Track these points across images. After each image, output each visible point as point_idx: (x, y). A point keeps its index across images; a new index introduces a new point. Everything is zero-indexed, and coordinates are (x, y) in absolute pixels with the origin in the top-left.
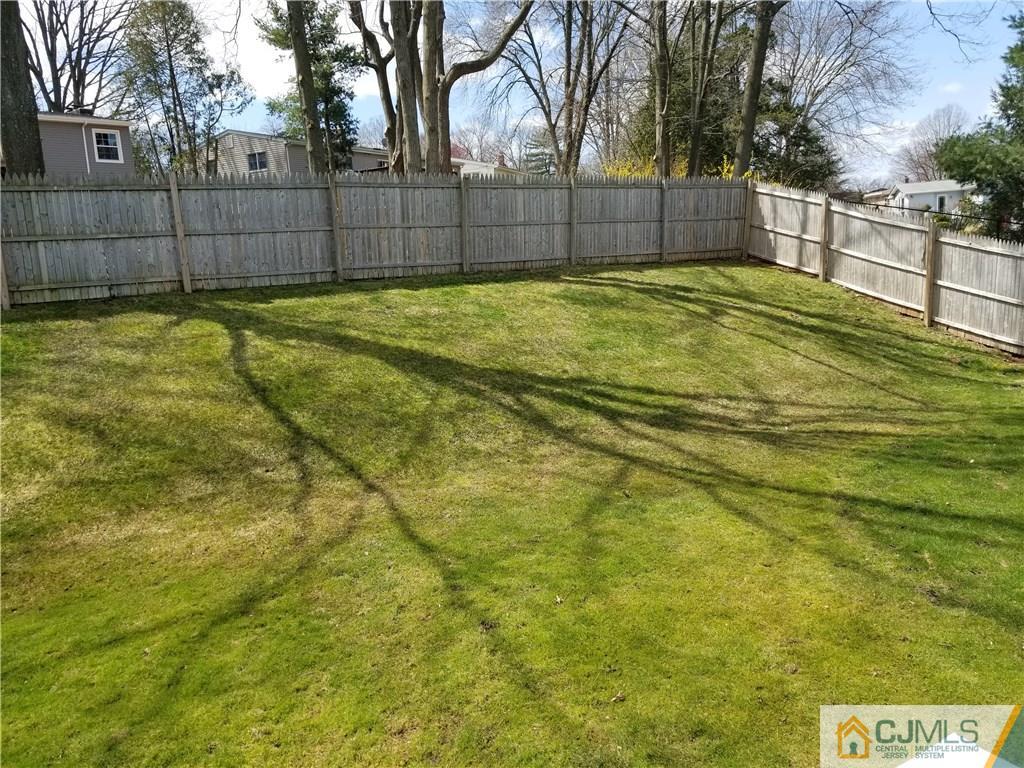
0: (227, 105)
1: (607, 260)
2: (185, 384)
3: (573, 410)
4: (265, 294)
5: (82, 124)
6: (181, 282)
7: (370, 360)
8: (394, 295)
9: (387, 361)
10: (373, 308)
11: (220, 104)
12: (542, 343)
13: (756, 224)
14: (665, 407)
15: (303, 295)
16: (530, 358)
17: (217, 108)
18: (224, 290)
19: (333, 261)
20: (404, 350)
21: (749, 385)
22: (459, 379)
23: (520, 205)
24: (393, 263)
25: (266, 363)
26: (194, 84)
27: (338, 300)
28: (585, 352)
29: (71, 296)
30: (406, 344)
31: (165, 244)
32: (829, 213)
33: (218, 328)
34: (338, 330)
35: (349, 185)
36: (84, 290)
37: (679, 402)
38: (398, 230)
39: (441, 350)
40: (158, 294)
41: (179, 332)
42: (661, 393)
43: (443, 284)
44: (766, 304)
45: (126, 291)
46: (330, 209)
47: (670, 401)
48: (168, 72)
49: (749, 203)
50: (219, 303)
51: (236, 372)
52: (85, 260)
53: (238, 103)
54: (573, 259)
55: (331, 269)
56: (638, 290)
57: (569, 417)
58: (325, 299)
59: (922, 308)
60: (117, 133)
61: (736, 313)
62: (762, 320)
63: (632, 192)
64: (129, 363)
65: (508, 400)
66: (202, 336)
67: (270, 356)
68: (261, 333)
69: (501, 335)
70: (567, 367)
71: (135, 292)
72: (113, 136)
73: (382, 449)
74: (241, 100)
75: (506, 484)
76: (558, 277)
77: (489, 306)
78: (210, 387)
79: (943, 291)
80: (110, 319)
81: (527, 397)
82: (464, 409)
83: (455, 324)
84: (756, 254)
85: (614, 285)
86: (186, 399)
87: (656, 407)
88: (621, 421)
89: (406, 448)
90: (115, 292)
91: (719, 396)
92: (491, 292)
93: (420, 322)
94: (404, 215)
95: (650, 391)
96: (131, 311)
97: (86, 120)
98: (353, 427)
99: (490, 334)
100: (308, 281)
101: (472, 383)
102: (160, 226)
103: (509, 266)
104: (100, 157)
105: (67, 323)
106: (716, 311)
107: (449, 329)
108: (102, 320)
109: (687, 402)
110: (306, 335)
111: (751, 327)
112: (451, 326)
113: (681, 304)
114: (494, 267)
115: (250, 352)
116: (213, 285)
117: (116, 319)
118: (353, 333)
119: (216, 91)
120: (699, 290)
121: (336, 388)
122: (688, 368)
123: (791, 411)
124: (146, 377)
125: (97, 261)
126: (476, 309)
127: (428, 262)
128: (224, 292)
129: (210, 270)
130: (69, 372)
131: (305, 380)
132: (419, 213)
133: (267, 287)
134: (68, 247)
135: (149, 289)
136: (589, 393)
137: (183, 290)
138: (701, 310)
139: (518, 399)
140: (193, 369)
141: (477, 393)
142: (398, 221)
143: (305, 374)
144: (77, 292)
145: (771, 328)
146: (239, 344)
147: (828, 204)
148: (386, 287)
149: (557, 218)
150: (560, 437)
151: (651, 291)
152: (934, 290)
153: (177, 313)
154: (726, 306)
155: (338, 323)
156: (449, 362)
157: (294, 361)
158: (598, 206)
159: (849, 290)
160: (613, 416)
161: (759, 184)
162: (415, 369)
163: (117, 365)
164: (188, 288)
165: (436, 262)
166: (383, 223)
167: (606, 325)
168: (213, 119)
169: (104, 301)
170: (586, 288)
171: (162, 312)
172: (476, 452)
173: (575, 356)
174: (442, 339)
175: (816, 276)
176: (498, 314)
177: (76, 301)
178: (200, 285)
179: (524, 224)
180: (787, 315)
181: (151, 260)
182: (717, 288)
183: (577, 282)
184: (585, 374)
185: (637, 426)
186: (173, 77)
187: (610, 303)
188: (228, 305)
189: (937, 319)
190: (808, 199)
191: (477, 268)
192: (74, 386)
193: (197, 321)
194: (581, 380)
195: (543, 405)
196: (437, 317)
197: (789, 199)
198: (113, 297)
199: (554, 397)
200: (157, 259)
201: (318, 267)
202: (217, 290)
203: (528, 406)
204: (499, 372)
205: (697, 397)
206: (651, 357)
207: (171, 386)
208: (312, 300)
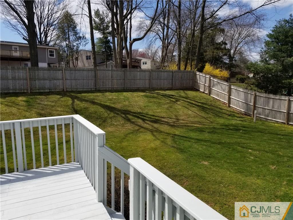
0: (81, 44)
1: (159, 88)
2: (62, 109)
3: (136, 118)
4: (80, 92)
5: (46, 48)
6: (64, 89)
7: (98, 106)
8: (107, 94)
9: (101, 107)
10: (102, 96)
11: (80, 43)
12: (135, 105)
13: (196, 81)
14: (155, 119)
15: (88, 93)
16: (131, 108)
17: (79, 45)
18: (72, 91)
19: (96, 86)
20: (105, 105)
21: (176, 116)
22: (115, 111)
23: (138, 75)
24: (109, 87)
25: (78, 106)
26: (74, 38)
27: (95, 94)
28: (144, 108)
29: (42, 91)
30: (106, 104)
31: (61, 81)
32: (210, 80)
33: (70, 99)
34: (93, 100)
35: (100, 70)
36: (44, 90)
37: (159, 118)
38: (110, 80)
39: (113, 106)
40: (59, 91)
41: (62, 99)
42: (156, 116)
43: (119, 92)
44: (190, 100)
45: (53, 90)
46: (95, 75)
47: (157, 118)
48: (68, 35)
49: (195, 76)
50: (71, 94)
51: (72, 107)
52: (45, 84)
53: (84, 44)
54: (150, 87)
55: (95, 88)
56: (161, 95)
57: (135, 119)
58: (93, 94)
59: (227, 102)
60: (54, 50)
61: (182, 101)
62: (187, 103)
63: (166, 73)
64: (52, 105)
65: (124, 116)
66: (66, 100)
67: (79, 105)
68: (78, 100)
69: (127, 103)
70: (138, 110)
71: (54, 91)
72: (53, 51)
73: (96, 123)
74: (85, 43)
75: (116, 130)
76: (145, 91)
77: (127, 97)
78: (66, 110)
79: (231, 99)
80: (49, 96)
81: (128, 115)
82: (114, 117)
83: (118, 100)
84: (196, 88)
85: (156, 94)
86: (62, 112)
87: (153, 119)
88: (145, 121)
89: (101, 123)
90: (50, 91)
91: (168, 118)
92: (129, 94)
93: (111, 100)
94: (112, 77)
95: (154, 116)
96: (53, 95)
97: (47, 47)
98: (92, 118)
99: (124, 103)
100: (90, 90)
101: (117, 112)
102: (60, 77)
103: (135, 88)
104: (50, 56)
105: (41, 96)
106: (177, 100)
107: (116, 101)
108: (47, 96)
109: (160, 118)
110: (86, 101)
111: (183, 105)
112: (117, 101)
113: (169, 98)
114: (132, 89)
115: (75, 104)
116: (70, 90)
117: (50, 96)
118: (96, 101)
119: (79, 40)
120: (176, 96)
121: (90, 111)
122: (164, 112)
123: (182, 121)
124: (55, 107)
125: (47, 84)
126: (124, 97)
127: (117, 87)
128: (72, 92)
129: (70, 87)
130: (41, 106)
131: (85, 110)
132: (115, 76)
133: (81, 91)
134: (42, 81)
135: (57, 90)
136: (141, 115)
137: (64, 91)
138: (174, 100)
139: (126, 116)
140: (64, 106)
141: (118, 114)
142: (110, 78)
143: (85, 108)
144: (43, 90)
145: (188, 105)
146: (73, 102)
147: (210, 78)
148: (106, 92)
149: (147, 78)
150: (131, 123)
151: (164, 96)
152: (229, 99)
153: (62, 95)
154: (180, 100)
155: (94, 99)
156: (114, 108)
157: (83, 106)
158: (157, 76)
159: (214, 98)
160: (144, 120)
161: (197, 72)
162: (107, 109)
163: (50, 105)
164: (65, 90)
165: (118, 87)
166: (107, 78)
167: (150, 102)
168: (78, 47)
169: (48, 92)
170: (150, 94)
171: (59, 95)
172: (114, 124)
173: (141, 108)
174: (114, 103)
175: (207, 94)
176: (128, 99)
177: (43, 92)
178: (67, 90)
179: (139, 79)
180: (194, 102)
181: (58, 85)
182: (180, 96)
183: (149, 93)
184: (141, 112)
185: (148, 122)
186: (69, 37)
187: (153, 97)
188: (73, 94)
189: (230, 105)
190: (206, 76)
191: (128, 89)
192: (41, 108)
193: (66, 97)
194: (140, 113)
195: (130, 117)
196: (115, 99)
197: (203, 76)
198: (50, 92)
199: (133, 116)
200: (59, 84)
201: (92, 87)
202: (71, 91)
203: (127, 117)
204: (123, 110)
205: (163, 118)
206: (157, 109)
207: (59, 109)
208: (90, 94)
